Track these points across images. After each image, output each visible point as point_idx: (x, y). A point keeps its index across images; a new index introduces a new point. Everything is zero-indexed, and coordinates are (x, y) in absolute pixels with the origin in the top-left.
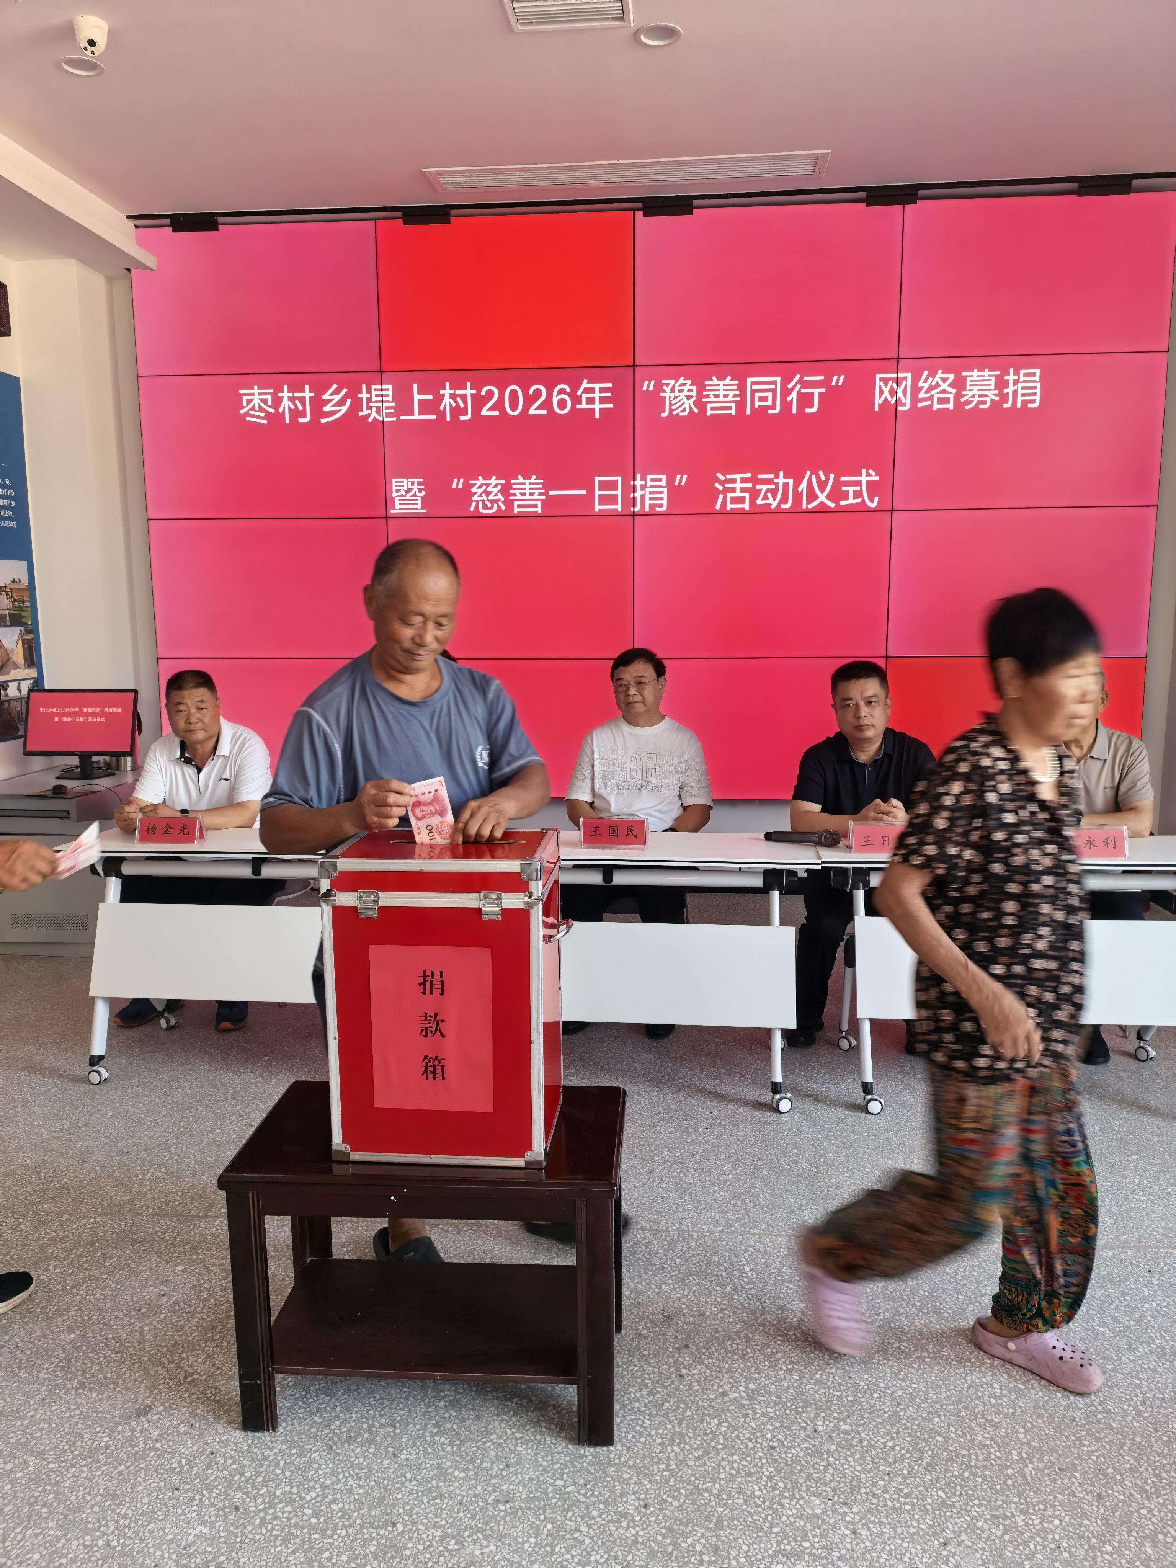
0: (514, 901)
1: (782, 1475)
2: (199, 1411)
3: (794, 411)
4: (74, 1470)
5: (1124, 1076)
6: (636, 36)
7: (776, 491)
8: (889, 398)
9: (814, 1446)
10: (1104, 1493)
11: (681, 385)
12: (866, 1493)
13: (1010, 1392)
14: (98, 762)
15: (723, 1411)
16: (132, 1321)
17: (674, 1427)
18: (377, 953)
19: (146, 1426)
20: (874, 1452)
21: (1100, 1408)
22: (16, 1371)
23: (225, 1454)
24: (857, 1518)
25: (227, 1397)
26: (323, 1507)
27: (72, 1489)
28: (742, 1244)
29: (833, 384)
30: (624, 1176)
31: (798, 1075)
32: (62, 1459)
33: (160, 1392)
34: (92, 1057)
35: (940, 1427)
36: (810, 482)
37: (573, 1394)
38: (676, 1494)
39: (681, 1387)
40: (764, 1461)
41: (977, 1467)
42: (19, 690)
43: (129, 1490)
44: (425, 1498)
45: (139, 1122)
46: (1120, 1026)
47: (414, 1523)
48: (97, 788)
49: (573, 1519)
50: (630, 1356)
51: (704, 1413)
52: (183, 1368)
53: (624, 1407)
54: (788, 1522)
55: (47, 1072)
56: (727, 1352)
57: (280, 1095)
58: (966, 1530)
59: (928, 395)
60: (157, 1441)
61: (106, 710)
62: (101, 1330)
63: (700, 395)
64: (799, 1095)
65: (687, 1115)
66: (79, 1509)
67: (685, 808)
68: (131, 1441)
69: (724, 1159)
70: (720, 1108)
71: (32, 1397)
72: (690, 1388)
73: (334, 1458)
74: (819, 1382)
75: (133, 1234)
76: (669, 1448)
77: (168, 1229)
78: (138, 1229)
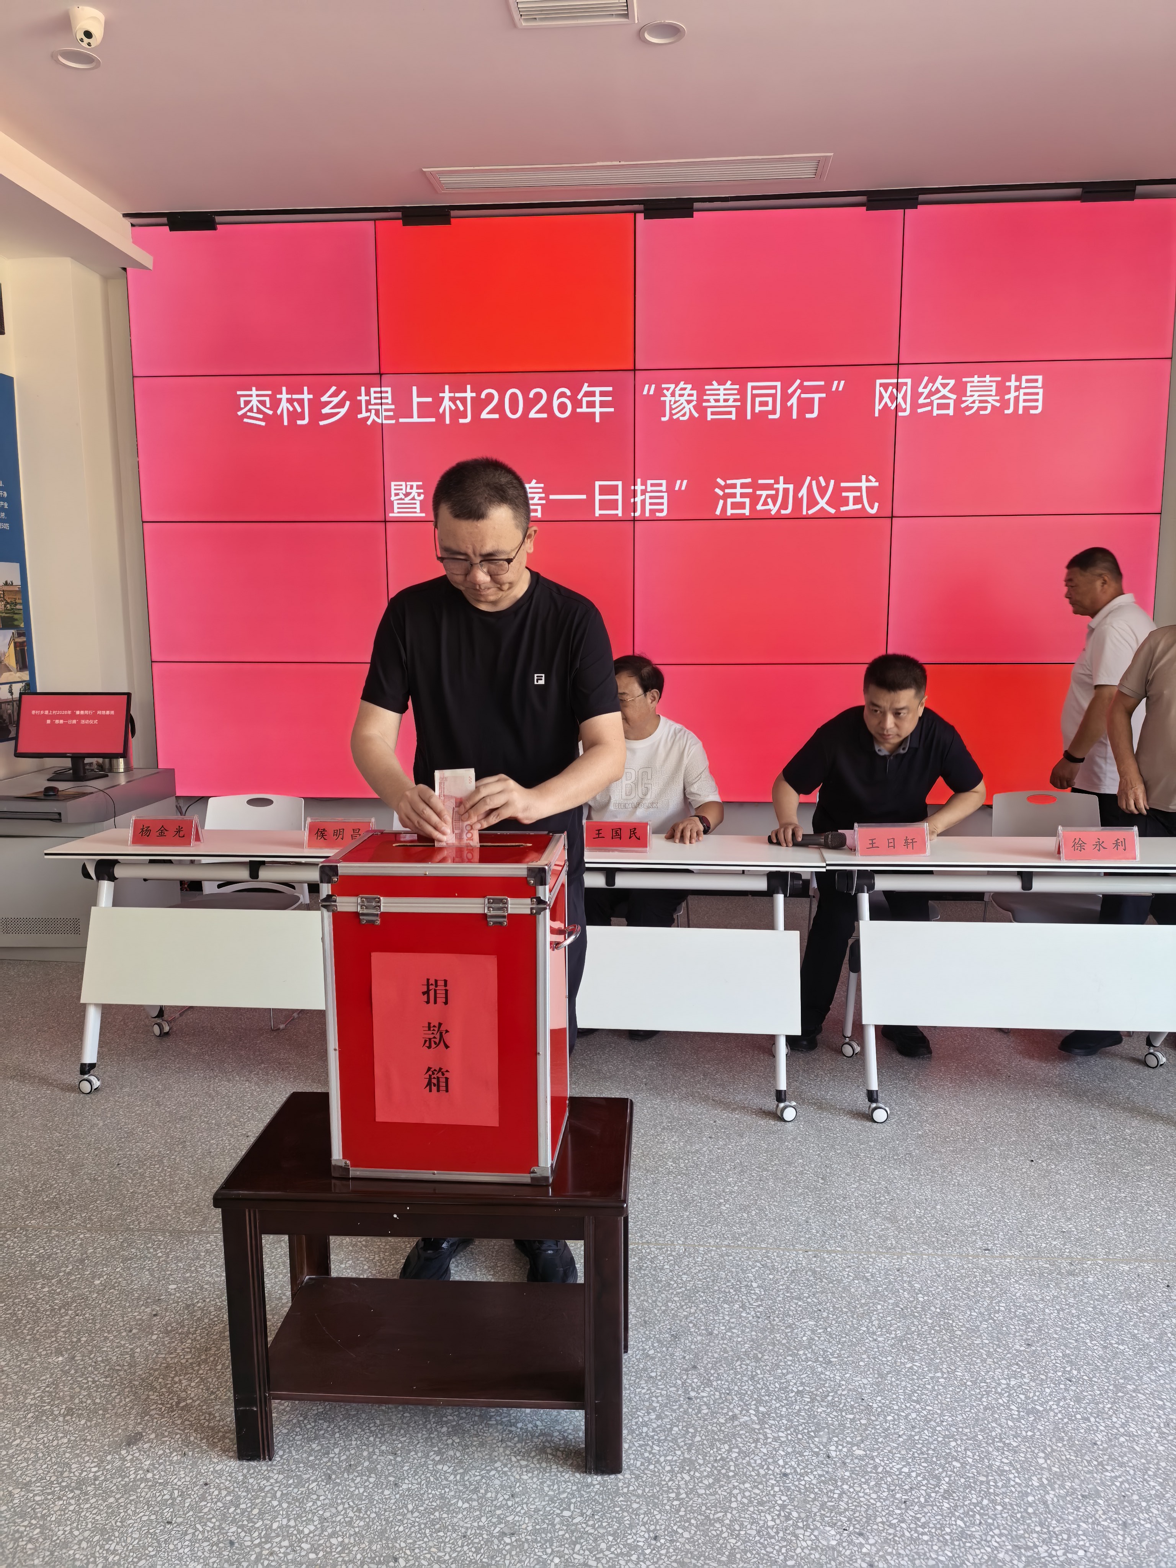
0: (519, 906)
1: (796, 1503)
2: (192, 1439)
3: (795, 416)
4: (61, 1502)
5: (1134, 1082)
6: (640, 33)
7: (776, 496)
8: (889, 404)
9: (827, 1472)
10: (1130, 1522)
11: (682, 389)
12: (883, 1523)
13: (1028, 1414)
14: (91, 764)
15: (734, 1435)
16: (123, 1342)
17: (683, 1453)
18: (379, 960)
19: (137, 1455)
20: (889, 1479)
21: (1122, 1430)
23: (219, 1485)
24: (874, 1549)
25: (221, 1423)
26: (322, 1542)
27: (59, 1523)
28: (748, 1258)
29: (834, 389)
31: (801, 1083)
32: (49, 1491)
33: (152, 1418)
34: (83, 1066)
35: (956, 1451)
36: (810, 487)
37: (580, 1419)
38: (687, 1524)
39: (690, 1410)
40: (777, 1489)
41: (995, 1494)
42: (11, 692)
43: (119, 1524)
44: (427, 1531)
45: (131, 1134)
47: (417, 1558)
48: (89, 790)
49: (582, 1552)
50: (637, 1378)
51: (713, 1438)
52: (175, 1393)
53: (632, 1432)
54: (803, 1554)
55: (36, 1081)
56: (736, 1373)
57: (279, 1106)
59: (929, 401)
60: (148, 1471)
61: (99, 712)
62: (91, 1352)
63: (700, 400)
64: (803, 1102)
65: (691, 1124)
66: (66, 1545)
68: (121, 1472)
69: (729, 1170)
70: (723, 1117)
71: (18, 1425)
72: (699, 1412)
73: (333, 1488)
74: (831, 1405)
75: (124, 1250)
76: (679, 1475)
77: (160, 1245)
78: (130, 1245)
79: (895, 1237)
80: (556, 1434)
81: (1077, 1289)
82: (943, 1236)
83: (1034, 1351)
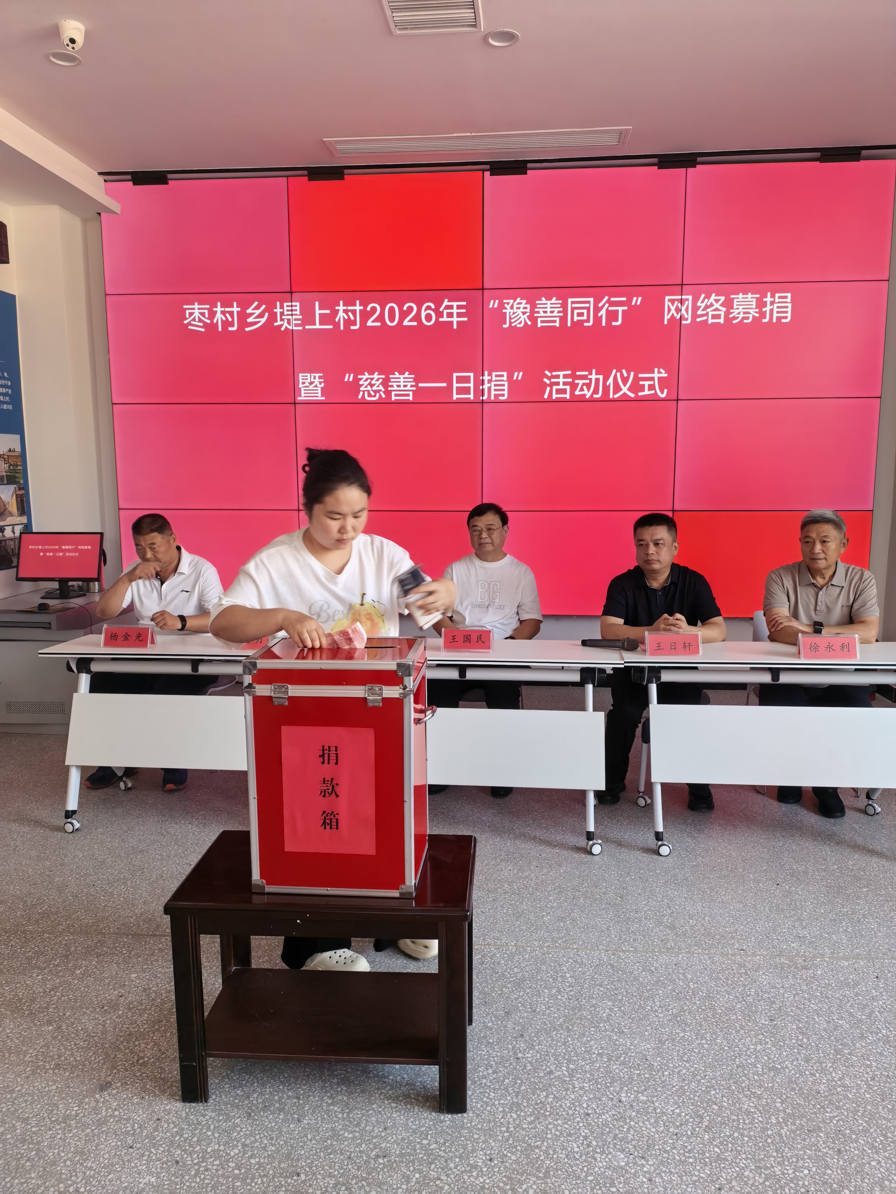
0: (391, 692)
1: (595, 1135)
2: (148, 1086)
3: (604, 324)
4: (51, 1132)
5: (856, 826)
6: (485, 39)
7: (590, 384)
8: (675, 315)
9: (619, 1113)
10: (843, 1149)
11: (519, 304)
12: (660, 1149)
13: (770, 1070)
14: (73, 586)
15: (550, 1085)
16: (97, 1016)
17: (512, 1098)
18: (287, 732)
19: (107, 1098)
20: (665, 1118)
21: (839, 1083)
22: (7, 1055)
23: (168, 1120)
24: (652, 1169)
25: (170, 1076)
26: (244, 1161)
27: (50, 1147)
28: (564, 956)
29: (633, 303)
30: (475, 904)
31: (606, 826)
32: (42, 1124)
33: (119, 1071)
34: (67, 812)
35: (716, 1098)
36: (615, 377)
37: (436, 1073)
38: (514, 1150)
39: (518, 1067)
40: (581, 1124)
41: (743, 1129)
42: (13, 532)
43: (94, 1148)
44: (322, 1154)
45: (103, 862)
46: (853, 789)
47: (314, 1174)
48: (72, 606)
49: (436, 1170)
50: (479, 1043)
51: (535, 1087)
52: (136, 1053)
53: (474, 1082)
54: (599, 1172)
55: (32, 823)
56: (552, 1040)
57: (213, 841)
58: (736, 1178)
59: (705, 312)
60: (115, 1110)
61: (79, 547)
62: (73, 1023)
63: (532, 312)
64: (607, 841)
65: (522, 856)
66: (54, 1163)
67: (521, 622)
68: (96, 1110)
69: (550, 891)
70: (547, 852)
71: (19, 1076)
72: (525, 1068)
73: (252, 1123)
74: (623, 1063)
75: (98, 948)
76: (509, 1114)
77: (125, 945)
78: (102, 945)
79: (674, 940)
80: (418, 1084)
81: (809, 979)
82: (709, 940)
83: (776, 1025)
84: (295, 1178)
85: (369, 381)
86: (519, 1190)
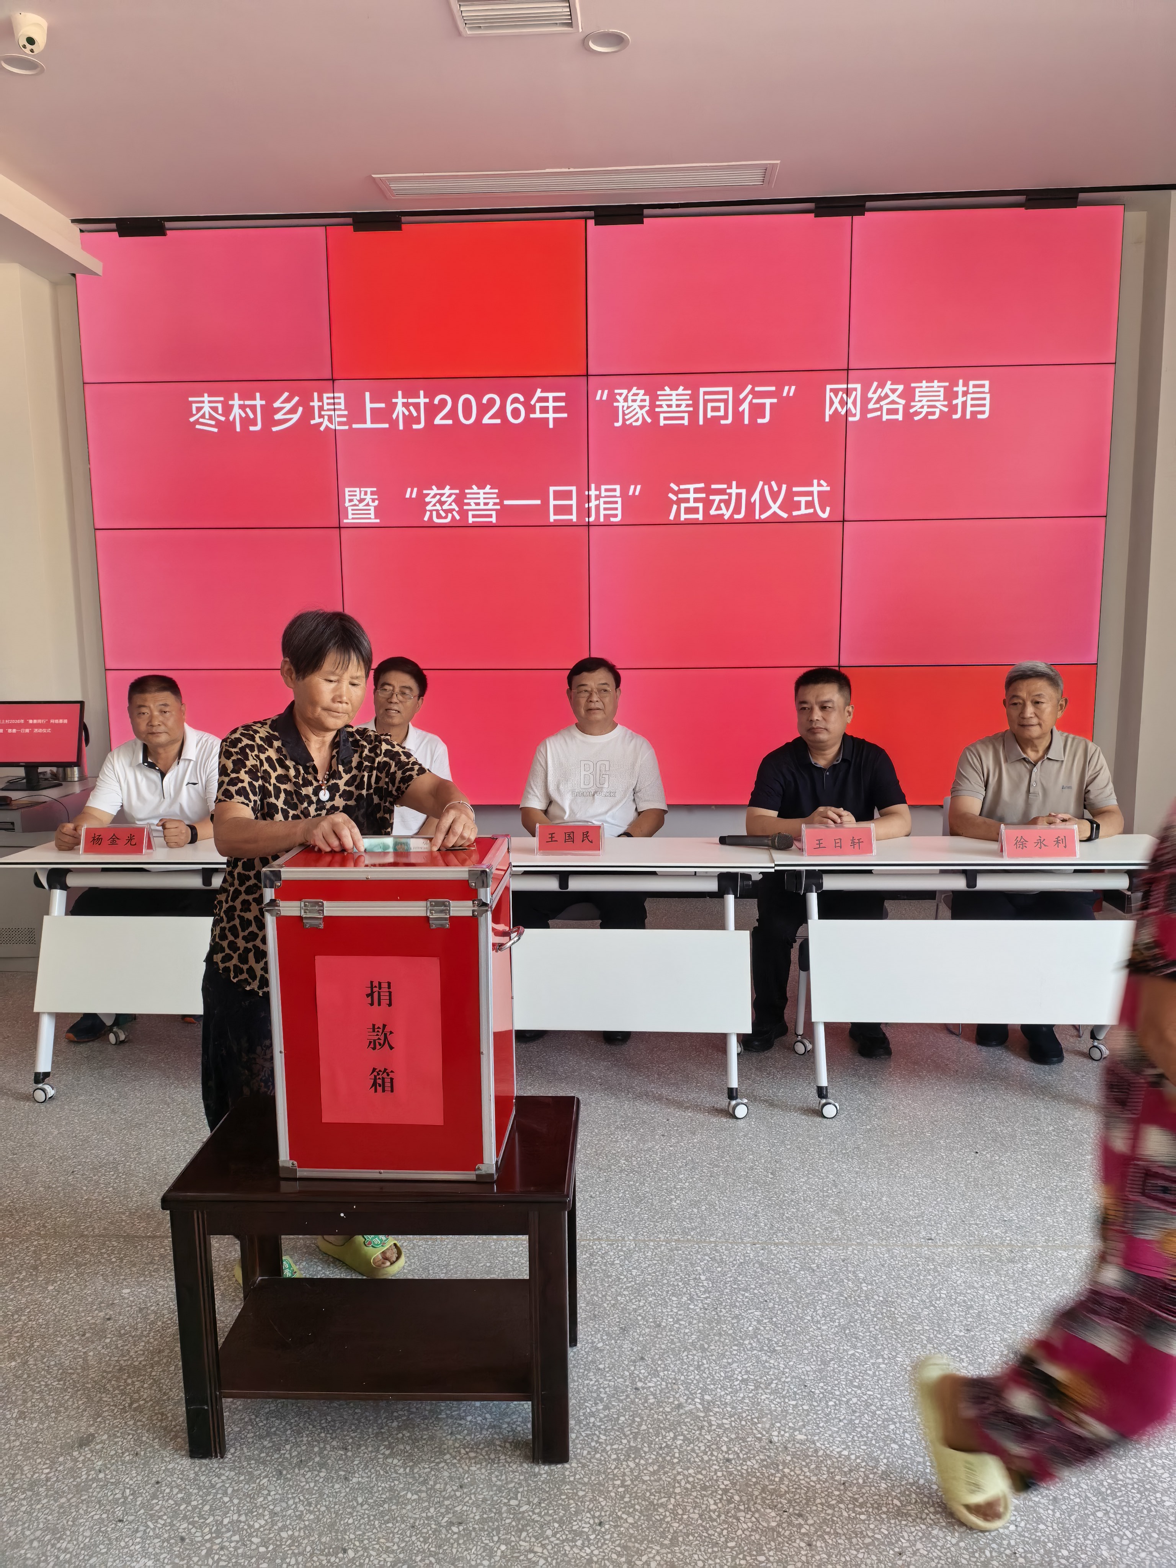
0: (461, 909)
1: (738, 1487)
2: (144, 1439)
3: (746, 422)
4: (13, 1504)
5: (1078, 1075)
6: (584, 42)
7: (729, 501)
8: (840, 409)
9: (769, 1457)
11: (634, 395)
12: (822, 1504)
14: (44, 773)
15: (679, 1423)
16: (76, 1346)
17: (629, 1442)
18: (324, 964)
19: (89, 1456)
20: (829, 1462)
23: (171, 1483)
24: (813, 1529)
25: (173, 1423)
26: (272, 1535)
27: (10, 1523)
28: (698, 1252)
29: (785, 394)
31: (754, 1081)
33: (105, 1420)
34: (37, 1075)
35: (895, 1434)
36: (762, 492)
37: (528, 1410)
38: (631, 1510)
39: (637, 1400)
40: (719, 1474)
43: (70, 1523)
44: (377, 1522)
45: (86, 1141)
46: (1074, 1026)
47: (365, 1549)
48: (43, 799)
49: (528, 1539)
50: (585, 1370)
51: (659, 1426)
52: (128, 1394)
53: (579, 1422)
54: (743, 1536)
56: (683, 1363)
58: (921, 1538)
59: (878, 406)
60: (100, 1471)
61: (52, 721)
62: (43, 1357)
63: (653, 405)
64: (755, 1100)
65: (644, 1123)
66: (17, 1545)
67: (639, 813)
68: (73, 1472)
69: (680, 1167)
70: (677, 1115)
72: (646, 1401)
73: (284, 1483)
74: (775, 1392)
75: (78, 1256)
76: (624, 1463)
77: (114, 1250)
78: (84, 1251)
79: (841, 1228)
80: (505, 1426)
81: (1017, 1275)
82: (888, 1227)
83: (973, 1336)
84: (341, 1555)
85: (438, 497)
86: (638, 1563)
